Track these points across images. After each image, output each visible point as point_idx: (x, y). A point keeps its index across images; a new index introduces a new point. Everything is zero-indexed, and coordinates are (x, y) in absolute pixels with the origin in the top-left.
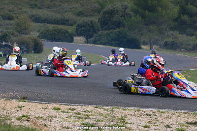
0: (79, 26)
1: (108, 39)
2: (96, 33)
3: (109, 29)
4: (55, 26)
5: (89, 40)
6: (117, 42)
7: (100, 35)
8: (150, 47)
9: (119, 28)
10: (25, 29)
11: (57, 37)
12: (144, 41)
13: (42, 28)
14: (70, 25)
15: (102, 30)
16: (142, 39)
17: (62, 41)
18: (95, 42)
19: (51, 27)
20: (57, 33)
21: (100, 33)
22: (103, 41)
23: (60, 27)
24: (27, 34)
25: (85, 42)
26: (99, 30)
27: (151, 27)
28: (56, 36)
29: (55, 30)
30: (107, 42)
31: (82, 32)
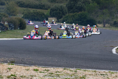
0: (52, 10)
1: (73, 19)
2: (65, 15)
3: (74, 12)
4: (35, 9)
5: (60, 20)
6: (80, 21)
7: (67, 17)
8: (103, 26)
9: (81, 11)
10: (13, 12)
11: (36, 18)
12: (99, 21)
13: (25, 11)
14: (45, 9)
15: (69, 13)
16: (98, 20)
19: (32, 10)
20: (36, 15)
21: (67, 15)
22: (70, 21)
23: (38, 10)
24: (15, 16)
25: (56, 21)
26: (66, 13)
27: (104, 11)
29: (34, 13)
30: (72, 21)
31: (55, 14)
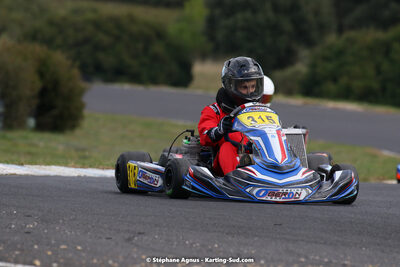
2: (310, 43)
7: (340, 53)
11: (107, 60)
15: (340, 30)
17: (135, 78)
18: (311, 88)
20: (105, 39)
22: (358, 84)
26: (322, 28)
28: (101, 56)
29: (97, 25)
30: (376, 85)
31: (240, 34)
